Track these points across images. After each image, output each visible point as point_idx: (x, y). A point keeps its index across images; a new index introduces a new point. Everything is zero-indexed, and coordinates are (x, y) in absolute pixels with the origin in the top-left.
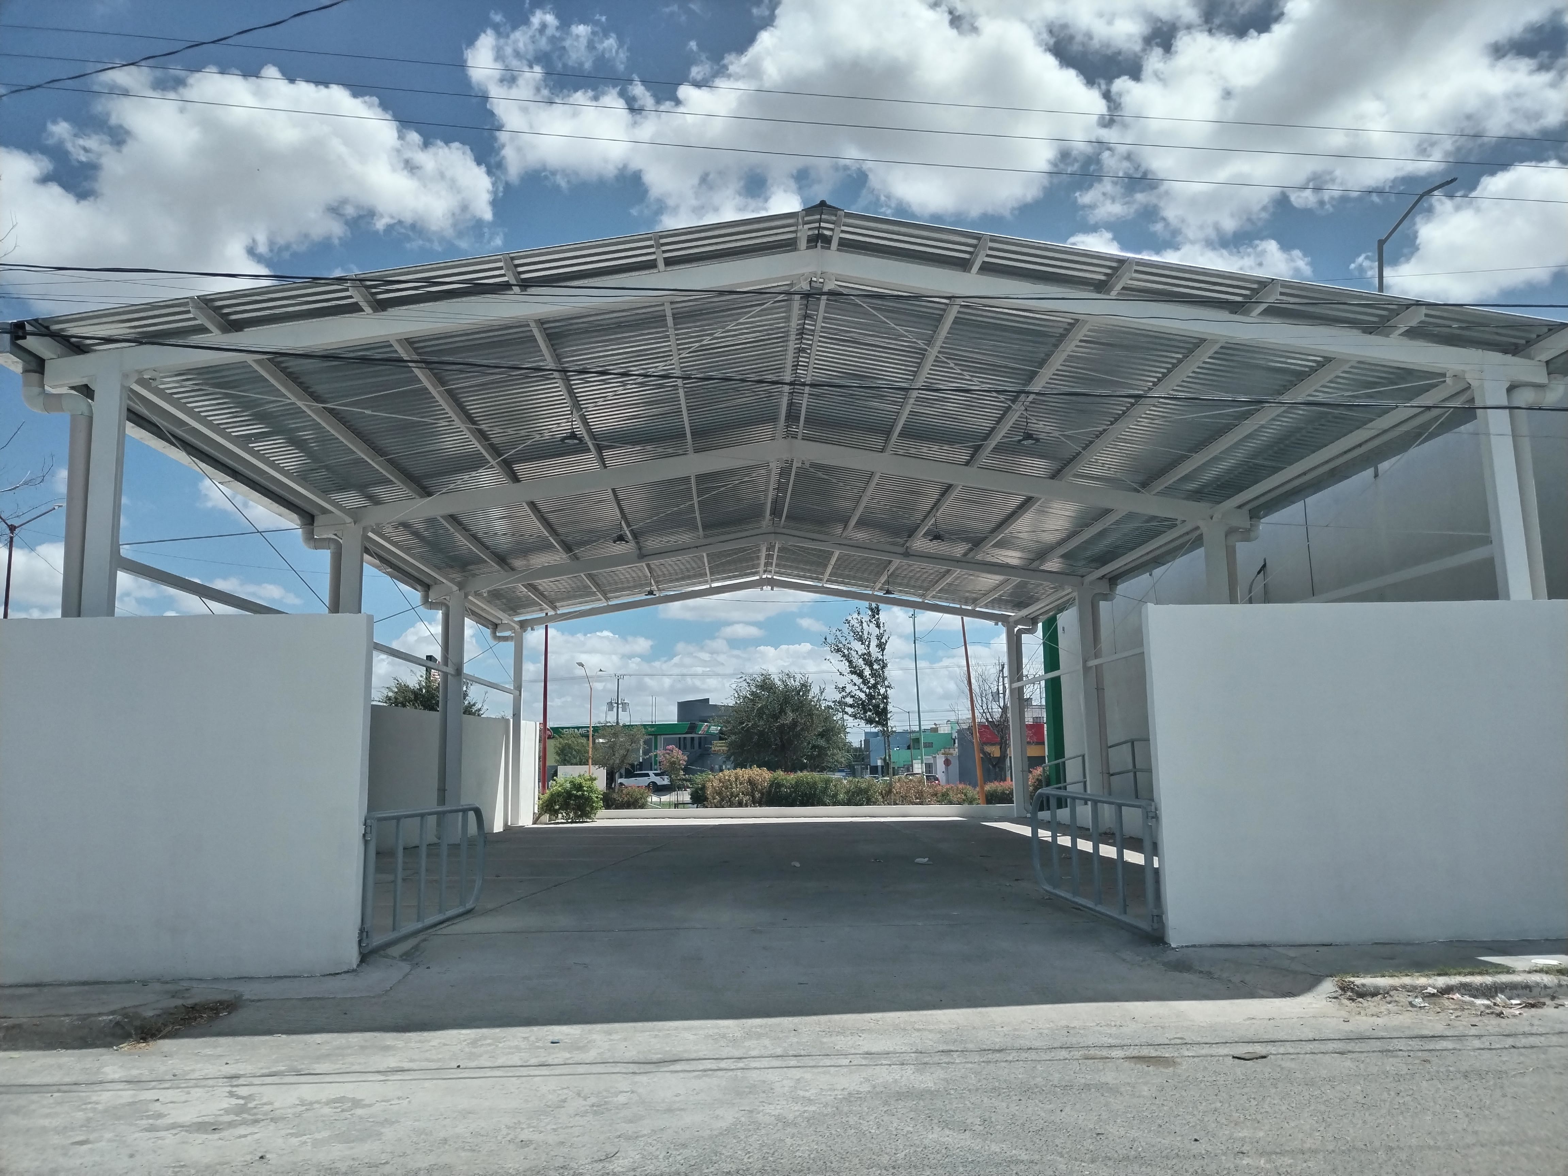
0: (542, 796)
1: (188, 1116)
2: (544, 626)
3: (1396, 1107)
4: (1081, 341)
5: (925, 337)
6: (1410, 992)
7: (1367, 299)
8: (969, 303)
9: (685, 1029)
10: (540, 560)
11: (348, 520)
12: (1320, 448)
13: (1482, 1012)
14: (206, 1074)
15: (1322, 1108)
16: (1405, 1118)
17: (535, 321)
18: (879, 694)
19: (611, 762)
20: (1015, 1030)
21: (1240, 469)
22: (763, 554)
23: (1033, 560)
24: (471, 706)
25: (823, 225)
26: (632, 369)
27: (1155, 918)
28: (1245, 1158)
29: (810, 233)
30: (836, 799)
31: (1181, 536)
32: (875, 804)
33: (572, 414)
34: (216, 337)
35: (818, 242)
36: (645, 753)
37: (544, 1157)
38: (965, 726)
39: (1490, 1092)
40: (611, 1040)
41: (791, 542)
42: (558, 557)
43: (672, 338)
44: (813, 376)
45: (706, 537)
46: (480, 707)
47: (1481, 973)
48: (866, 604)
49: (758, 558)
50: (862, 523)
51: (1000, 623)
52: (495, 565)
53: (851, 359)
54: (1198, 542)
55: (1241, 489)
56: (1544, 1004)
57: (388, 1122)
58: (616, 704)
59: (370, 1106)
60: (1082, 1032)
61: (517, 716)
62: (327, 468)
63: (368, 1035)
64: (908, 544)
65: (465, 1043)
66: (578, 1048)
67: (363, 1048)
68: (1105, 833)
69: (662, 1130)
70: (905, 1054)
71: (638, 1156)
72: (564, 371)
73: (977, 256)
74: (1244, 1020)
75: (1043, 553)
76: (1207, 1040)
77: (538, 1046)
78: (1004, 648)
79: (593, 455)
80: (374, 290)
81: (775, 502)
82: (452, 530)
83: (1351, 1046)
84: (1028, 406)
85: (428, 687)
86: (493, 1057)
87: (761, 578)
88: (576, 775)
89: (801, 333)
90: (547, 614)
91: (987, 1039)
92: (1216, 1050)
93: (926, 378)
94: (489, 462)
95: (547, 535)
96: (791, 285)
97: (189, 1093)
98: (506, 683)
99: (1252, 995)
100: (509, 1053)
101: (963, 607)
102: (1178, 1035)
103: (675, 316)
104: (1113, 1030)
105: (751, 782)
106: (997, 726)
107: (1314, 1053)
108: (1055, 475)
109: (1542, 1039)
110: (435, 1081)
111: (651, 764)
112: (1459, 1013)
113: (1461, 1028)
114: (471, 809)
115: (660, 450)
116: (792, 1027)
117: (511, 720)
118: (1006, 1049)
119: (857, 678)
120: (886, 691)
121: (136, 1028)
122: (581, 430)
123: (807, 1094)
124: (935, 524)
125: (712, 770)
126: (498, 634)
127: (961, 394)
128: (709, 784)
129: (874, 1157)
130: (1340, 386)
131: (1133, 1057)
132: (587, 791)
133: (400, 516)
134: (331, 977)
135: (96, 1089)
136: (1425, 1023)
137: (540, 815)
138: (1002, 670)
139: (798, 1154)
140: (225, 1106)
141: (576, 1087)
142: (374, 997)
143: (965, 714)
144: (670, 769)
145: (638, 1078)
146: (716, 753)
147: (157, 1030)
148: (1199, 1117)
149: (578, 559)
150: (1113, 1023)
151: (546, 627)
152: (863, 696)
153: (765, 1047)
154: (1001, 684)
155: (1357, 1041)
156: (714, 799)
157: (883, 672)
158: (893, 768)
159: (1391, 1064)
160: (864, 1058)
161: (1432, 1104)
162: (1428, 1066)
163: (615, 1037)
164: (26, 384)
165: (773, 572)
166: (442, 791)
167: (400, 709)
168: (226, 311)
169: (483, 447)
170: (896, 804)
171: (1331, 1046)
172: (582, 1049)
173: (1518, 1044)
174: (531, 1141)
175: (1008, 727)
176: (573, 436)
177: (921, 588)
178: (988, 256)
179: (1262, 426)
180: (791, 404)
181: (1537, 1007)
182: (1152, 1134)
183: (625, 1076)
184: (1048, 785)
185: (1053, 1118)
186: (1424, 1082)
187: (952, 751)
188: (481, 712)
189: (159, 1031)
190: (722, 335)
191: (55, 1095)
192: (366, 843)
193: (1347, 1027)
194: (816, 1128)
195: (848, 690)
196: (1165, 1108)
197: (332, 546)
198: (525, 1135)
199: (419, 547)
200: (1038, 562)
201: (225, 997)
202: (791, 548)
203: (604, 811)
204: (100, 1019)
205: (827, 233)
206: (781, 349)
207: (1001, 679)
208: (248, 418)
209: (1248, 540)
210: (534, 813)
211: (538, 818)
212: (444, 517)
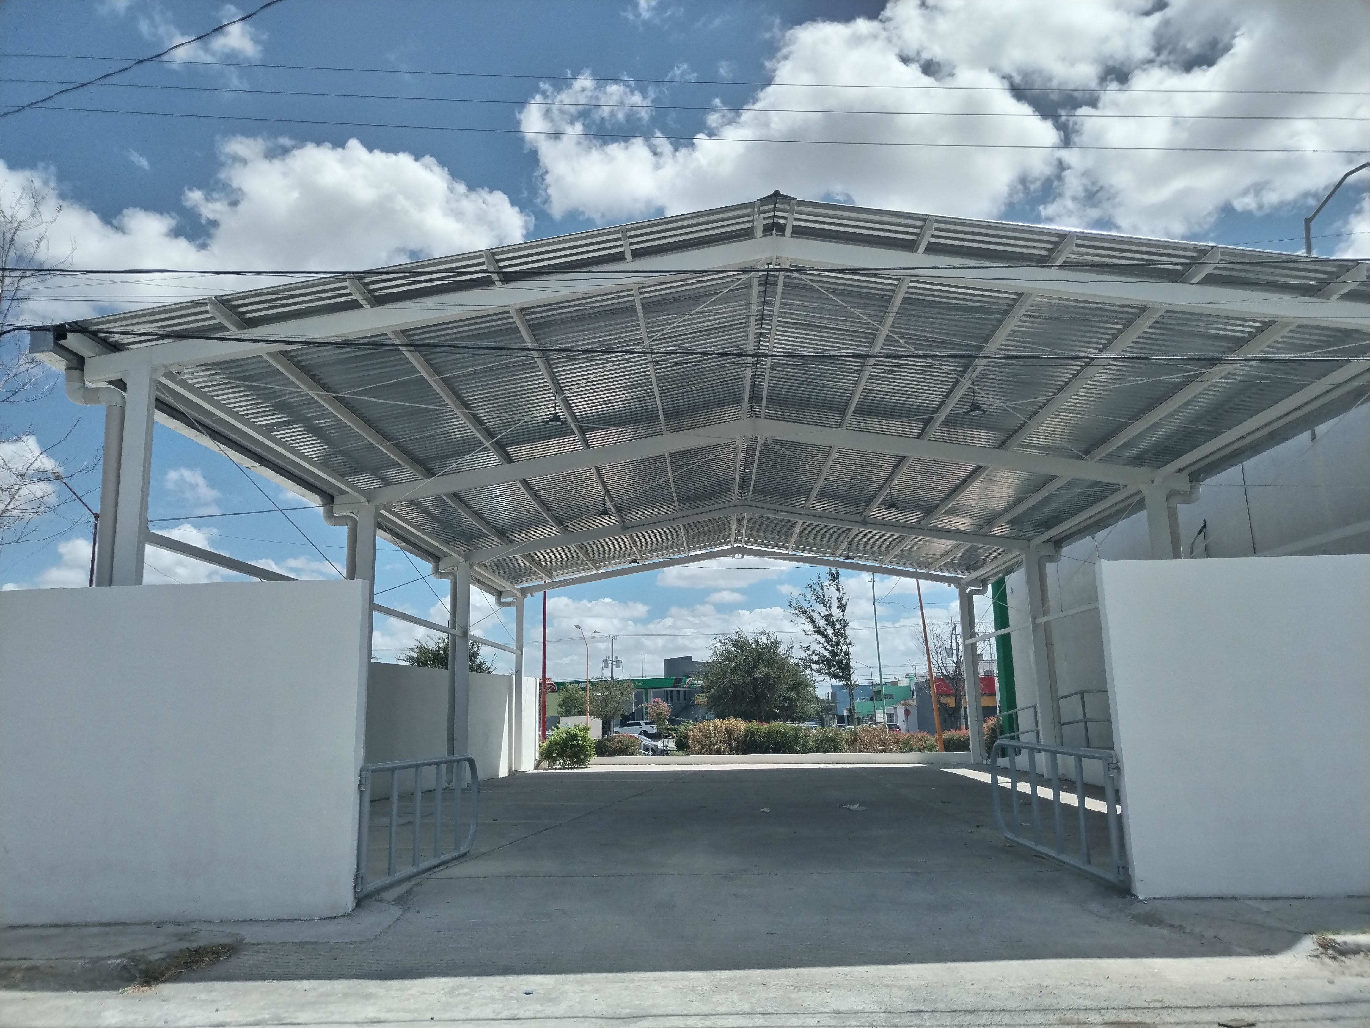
0: (542, 744)
2: (542, 592)
4: (1024, 316)
5: (878, 318)
9: (655, 980)
10: (538, 533)
11: (363, 499)
12: (1258, 412)
14: (196, 1021)
17: (515, 309)
18: (842, 650)
19: (605, 713)
20: (986, 988)
21: (1180, 435)
22: (734, 524)
23: (982, 526)
24: (481, 664)
25: (777, 213)
27: (1121, 869)
29: (766, 222)
30: (806, 746)
31: (1122, 501)
32: (841, 751)
33: (555, 399)
34: (232, 333)
35: (773, 230)
36: (637, 704)
38: (923, 680)
40: (582, 991)
41: (758, 513)
42: (551, 531)
45: (681, 510)
46: (489, 665)
48: (826, 569)
49: (730, 529)
50: (822, 495)
51: (952, 585)
52: (496, 539)
53: (807, 341)
54: (1140, 504)
55: (1181, 454)
58: (612, 661)
60: (1055, 992)
61: (519, 672)
62: (343, 452)
64: (865, 513)
65: (443, 992)
66: (551, 1000)
67: (346, 995)
68: (1065, 782)
70: (874, 1014)
73: (923, 237)
74: (1224, 981)
75: (991, 519)
77: (512, 997)
78: (957, 608)
79: (577, 437)
80: (370, 286)
81: (742, 477)
82: (457, 509)
83: (1341, 1011)
84: (975, 381)
86: (467, 1008)
87: (733, 547)
88: (573, 726)
89: (762, 318)
90: (545, 582)
91: (958, 998)
94: (485, 445)
95: (540, 510)
98: (510, 645)
99: (1227, 952)
100: (483, 1004)
101: (918, 570)
102: (1157, 998)
104: (1088, 991)
105: (728, 731)
106: (951, 679)
107: (1305, 1020)
108: (1001, 446)
111: (642, 714)
114: (465, 760)
115: (641, 430)
116: (760, 980)
117: (515, 677)
118: (978, 1011)
119: (821, 637)
120: (848, 648)
121: (141, 972)
122: (564, 414)
124: (890, 495)
125: (695, 720)
126: (502, 601)
128: (690, 734)
132: (581, 740)
133: (411, 496)
134: (327, 920)
137: (541, 761)
138: (955, 629)
142: (364, 942)
143: (922, 669)
144: (658, 719)
146: (698, 705)
149: (569, 532)
150: (1087, 983)
151: (545, 593)
152: (827, 654)
153: (733, 1002)
154: (954, 641)
155: (1346, 1005)
156: (695, 746)
157: (845, 631)
158: (858, 718)
160: (832, 1018)
163: (587, 988)
164: (69, 379)
165: (743, 541)
166: (451, 740)
167: (421, 667)
168: (241, 310)
169: (478, 430)
170: (860, 751)
171: (1320, 1011)
172: (553, 1001)
175: (962, 680)
176: (556, 418)
177: (878, 553)
178: (933, 236)
180: (753, 386)
184: (1002, 734)
187: (911, 702)
188: (491, 670)
189: (162, 974)
192: (361, 793)
193: (1333, 989)
195: (812, 649)
197: (349, 523)
199: (428, 524)
200: (986, 528)
201: (227, 941)
202: (760, 519)
203: (596, 757)
204: (109, 962)
205: (781, 221)
206: (743, 334)
207: (954, 637)
208: (268, 409)
209: (1189, 502)
210: (536, 760)
211: (539, 764)
212: (446, 495)
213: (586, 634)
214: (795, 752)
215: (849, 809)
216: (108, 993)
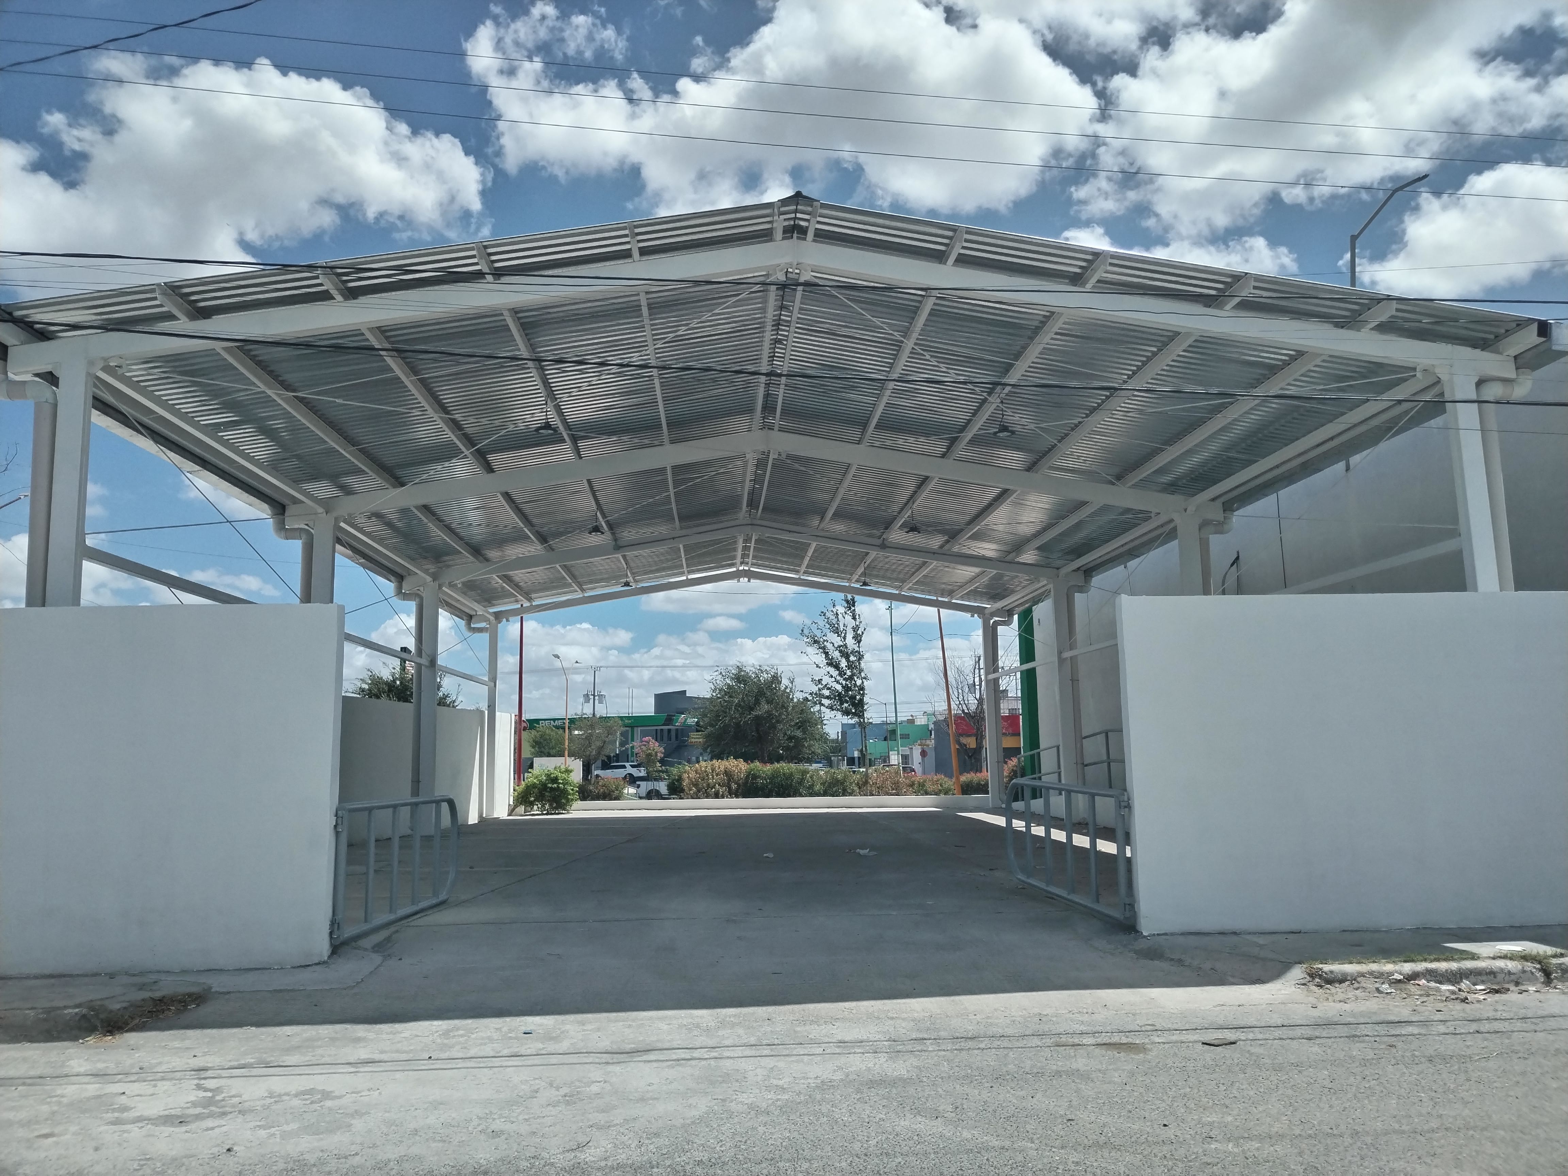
0: (517, 788)
1: (154, 1109)
2: (519, 617)
3: (1362, 1091)
4: (1056, 334)
5: (901, 329)
6: (1377, 978)
7: (1338, 293)
8: (942, 294)
9: (659, 1019)
10: (515, 551)
11: (320, 510)
12: (1293, 441)
13: (1447, 998)
14: (174, 1067)
15: (1290, 1092)
16: (1370, 1102)
17: (509, 310)
18: (855, 685)
19: (587, 753)
20: (988, 1017)
21: (1214, 462)
22: (740, 545)
23: (1009, 552)
24: (446, 697)
25: (799, 215)
26: (609, 359)
27: (1127, 907)
28: (1213, 1142)
29: (786, 223)
30: (813, 789)
31: (1156, 529)
32: (850, 794)
33: (546, 404)
34: (183, 324)
35: (793, 232)
36: (622, 744)
37: (515, 1147)
38: (941, 718)
39: (1454, 1076)
40: (584, 1030)
41: (768, 534)
42: (534, 548)
43: (647, 328)
44: (789, 367)
45: (681, 528)
46: (454, 698)
47: (1446, 960)
48: (841, 595)
49: (735, 550)
50: (837, 515)
51: (976, 615)
52: (469, 556)
53: (827, 350)
54: (1172, 534)
55: (1215, 482)
56: (1508, 990)
57: (357, 1113)
58: (594, 696)
59: (340, 1097)
60: (1054, 1019)
61: (492, 707)
62: (299, 457)
63: (338, 1027)
64: (884, 536)
65: (437, 1034)
66: (551, 1039)
67: (333, 1039)
68: (1080, 824)
69: (634, 1119)
70: (878, 1043)
71: (609, 1146)
72: (539, 360)
73: (953, 247)
74: (1214, 1007)
75: (1019, 545)
76: (1175, 1026)
77: (510, 1037)
78: (980, 639)
79: (567, 446)
80: (345, 278)
81: (752, 493)
82: (426, 520)
83: (1318, 1032)
84: (1005, 399)
85: (402, 679)
86: (465, 1048)
87: (738, 570)
88: (551, 768)
89: (777, 324)
90: (522, 605)
91: (961, 1027)
92: (1185, 1037)
93: (903, 370)
94: (463, 452)
95: (522, 525)
96: (767, 276)
97: (155, 1086)
98: (481, 675)
99: (1221, 982)
100: (481, 1044)
101: (940, 599)
102: (1150, 1022)
103: (650, 307)
104: (1086, 1018)
105: (727, 773)
106: (973, 717)
107: (1283, 1039)
108: (1030, 468)
109: (1507, 1023)
110: (406, 1072)
111: (628, 755)
112: (1425, 999)
113: (1427, 1013)
114: (443, 801)
115: (636, 440)
116: (766, 1016)
117: (486, 712)
118: (978, 1037)
119: (834, 670)
120: (863, 683)
121: (103, 1021)
122: (555, 421)
123: (781, 1083)
124: (912, 516)
125: (689, 761)
126: (473, 626)
127: (934, 385)
128: (685, 775)
129: (846, 1144)
130: (1312, 380)
131: (1105, 1044)
132: (562, 783)
133: (373, 507)
134: (301, 968)
135: (62, 1082)
136: (1391, 1008)
137: (516, 806)
138: (978, 662)
139: (770, 1142)
140: (192, 1098)
141: (548, 1078)
142: (345, 989)
143: (941, 707)
144: (647, 761)
145: (610, 1068)
146: (692, 745)
147: (124, 1023)
148: (1169, 1103)
149: (553, 550)
150: (1085, 1011)
151: (522, 618)
152: (839, 688)
153: (739, 1036)
154: (977, 675)
155: (1324, 1027)
156: (690, 790)
157: (859, 663)
158: (870, 759)
159: (1356, 1050)
160: (839, 1047)
161: (1397, 1088)
162: (1394, 1050)
163: (589, 1027)
165: (750, 563)
166: (416, 782)
167: (374, 700)
168: (193, 298)
169: (457, 437)
170: (872, 795)
171: (1299, 1032)
172: (555, 1039)
173: (1482, 1029)
174: (502, 1132)
175: (983, 719)
176: (547, 426)
177: (896, 580)
178: (964, 248)
179: (1235, 420)
180: (767, 396)
181: (1501, 993)
182: (1121, 1120)
183: (598, 1065)
184: (1022, 776)
185: (1024, 1104)
186: (1390, 1067)
187: (928, 742)
188: (456, 704)
190: (698, 325)
191: (20, 1088)
192: (337, 834)
193: (1315, 1013)
194: (789, 1117)
195: (824, 683)
196: (1135, 1094)
197: (304, 536)
198: (498, 1125)
199: (392, 538)
200: (1014, 554)
201: (194, 989)
202: (768, 540)
203: (579, 802)
204: (66, 1012)
205: (803, 223)
206: (757, 340)
207: (977, 671)
208: (216, 407)
209: (1221, 533)
210: (509, 805)
211: (513, 810)
212: (417, 507)
213: (566, 665)
214: (801, 795)
215: (859, 853)
216: (66, 1044)
